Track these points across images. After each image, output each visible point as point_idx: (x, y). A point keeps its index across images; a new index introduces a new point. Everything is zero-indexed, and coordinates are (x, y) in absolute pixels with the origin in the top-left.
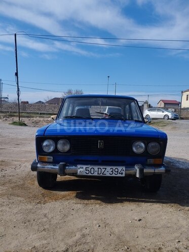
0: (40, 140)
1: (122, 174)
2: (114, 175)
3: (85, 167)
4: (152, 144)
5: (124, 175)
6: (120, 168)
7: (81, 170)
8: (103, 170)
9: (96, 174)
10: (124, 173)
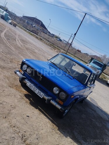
0: (23, 63)
1: (41, 96)
2: (38, 94)
3: (30, 83)
4: (63, 93)
5: (42, 97)
6: (42, 93)
7: (28, 84)
8: (35, 90)
9: (32, 89)
10: (42, 96)
